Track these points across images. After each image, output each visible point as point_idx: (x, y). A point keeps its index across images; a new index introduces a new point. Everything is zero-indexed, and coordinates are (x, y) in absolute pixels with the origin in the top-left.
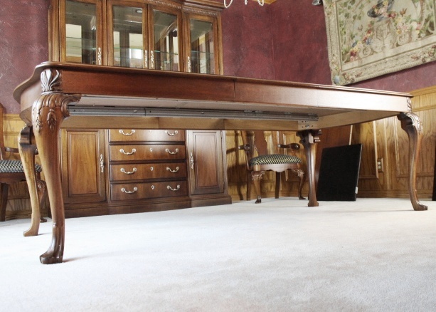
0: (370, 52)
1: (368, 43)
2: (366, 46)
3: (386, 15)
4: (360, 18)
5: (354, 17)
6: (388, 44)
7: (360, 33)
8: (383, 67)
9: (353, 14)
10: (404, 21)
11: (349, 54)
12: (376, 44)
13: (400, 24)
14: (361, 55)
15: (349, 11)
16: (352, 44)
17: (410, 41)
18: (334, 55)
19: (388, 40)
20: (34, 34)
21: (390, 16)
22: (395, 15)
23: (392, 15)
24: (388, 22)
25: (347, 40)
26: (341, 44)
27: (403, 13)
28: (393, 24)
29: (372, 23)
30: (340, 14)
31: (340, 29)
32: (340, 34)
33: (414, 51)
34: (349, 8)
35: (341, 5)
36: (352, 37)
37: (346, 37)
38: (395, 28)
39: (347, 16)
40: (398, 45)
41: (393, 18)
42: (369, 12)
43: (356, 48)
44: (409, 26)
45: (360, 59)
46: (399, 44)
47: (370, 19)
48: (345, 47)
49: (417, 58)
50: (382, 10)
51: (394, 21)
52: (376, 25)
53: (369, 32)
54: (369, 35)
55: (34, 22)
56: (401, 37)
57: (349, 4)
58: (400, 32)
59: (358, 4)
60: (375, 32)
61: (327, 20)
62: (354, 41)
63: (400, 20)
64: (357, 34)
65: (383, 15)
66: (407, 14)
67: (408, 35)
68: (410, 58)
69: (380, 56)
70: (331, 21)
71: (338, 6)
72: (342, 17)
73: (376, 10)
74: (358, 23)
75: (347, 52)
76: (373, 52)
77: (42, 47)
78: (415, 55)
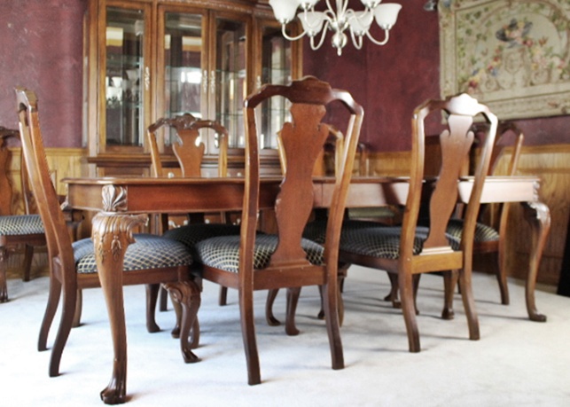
0: (494, 86)
1: (494, 74)
2: (491, 77)
3: (520, 41)
4: (485, 39)
5: (478, 36)
6: (519, 81)
7: (484, 59)
8: (510, 108)
9: (476, 32)
10: (543, 53)
11: (467, 84)
12: (504, 77)
13: (537, 57)
14: (483, 87)
15: (471, 27)
16: (472, 71)
17: (548, 81)
18: (447, 82)
19: (520, 76)
20: (66, 45)
21: (525, 43)
22: (532, 43)
23: (529, 42)
24: (522, 50)
25: (466, 65)
26: (459, 68)
27: (543, 42)
28: (529, 55)
29: (500, 49)
30: (460, 27)
31: (458, 49)
32: (458, 56)
33: (553, 96)
34: (472, 22)
35: (462, 16)
36: (473, 62)
37: (466, 60)
38: (530, 60)
39: (469, 32)
40: (532, 84)
41: (529, 47)
42: (498, 33)
43: (477, 78)
44: (548, 60)
45: (481, 92)
46: (534, 82)
47: (498, 43)
48: (463, 74)
49: (556, 106)
50: (516, 34)
51: (530, 51)
52: (506, 51)
53: (496, 59)
54: (495, 64)
55: (67, 29)
56: (537, 74)
57: (472, 17)
58: (536, 67)
59: (485, 19)
60: (504, 62)
61: (441, 34)
62: (475, 67)
63: (538, 51)
64: (479, 59)
65: (516, 41)
66: (548, 45)
67: (546, 73)
68: (546, 105)
69: (507, 94)
70: (447, 37)
71: (458, 17)
72: (462, 33)
73: (507, 33)
74: (482, 45)
75: (464, 81)
76: (499, 87)
77: (75, 61)
78: (553, 102)
